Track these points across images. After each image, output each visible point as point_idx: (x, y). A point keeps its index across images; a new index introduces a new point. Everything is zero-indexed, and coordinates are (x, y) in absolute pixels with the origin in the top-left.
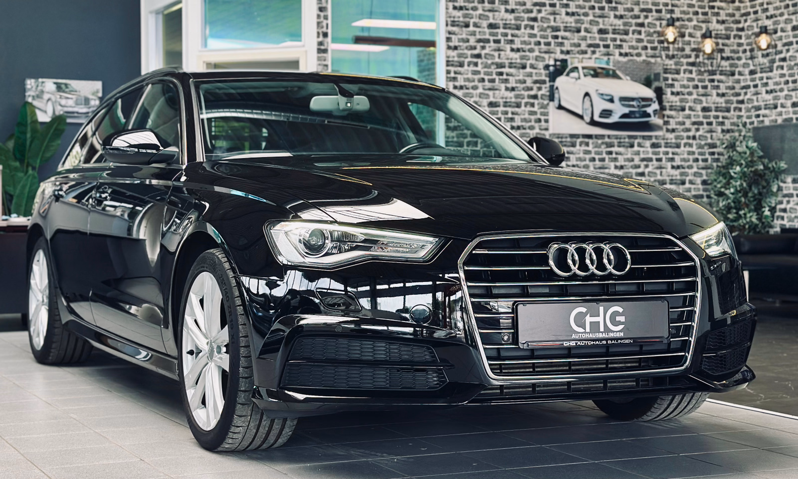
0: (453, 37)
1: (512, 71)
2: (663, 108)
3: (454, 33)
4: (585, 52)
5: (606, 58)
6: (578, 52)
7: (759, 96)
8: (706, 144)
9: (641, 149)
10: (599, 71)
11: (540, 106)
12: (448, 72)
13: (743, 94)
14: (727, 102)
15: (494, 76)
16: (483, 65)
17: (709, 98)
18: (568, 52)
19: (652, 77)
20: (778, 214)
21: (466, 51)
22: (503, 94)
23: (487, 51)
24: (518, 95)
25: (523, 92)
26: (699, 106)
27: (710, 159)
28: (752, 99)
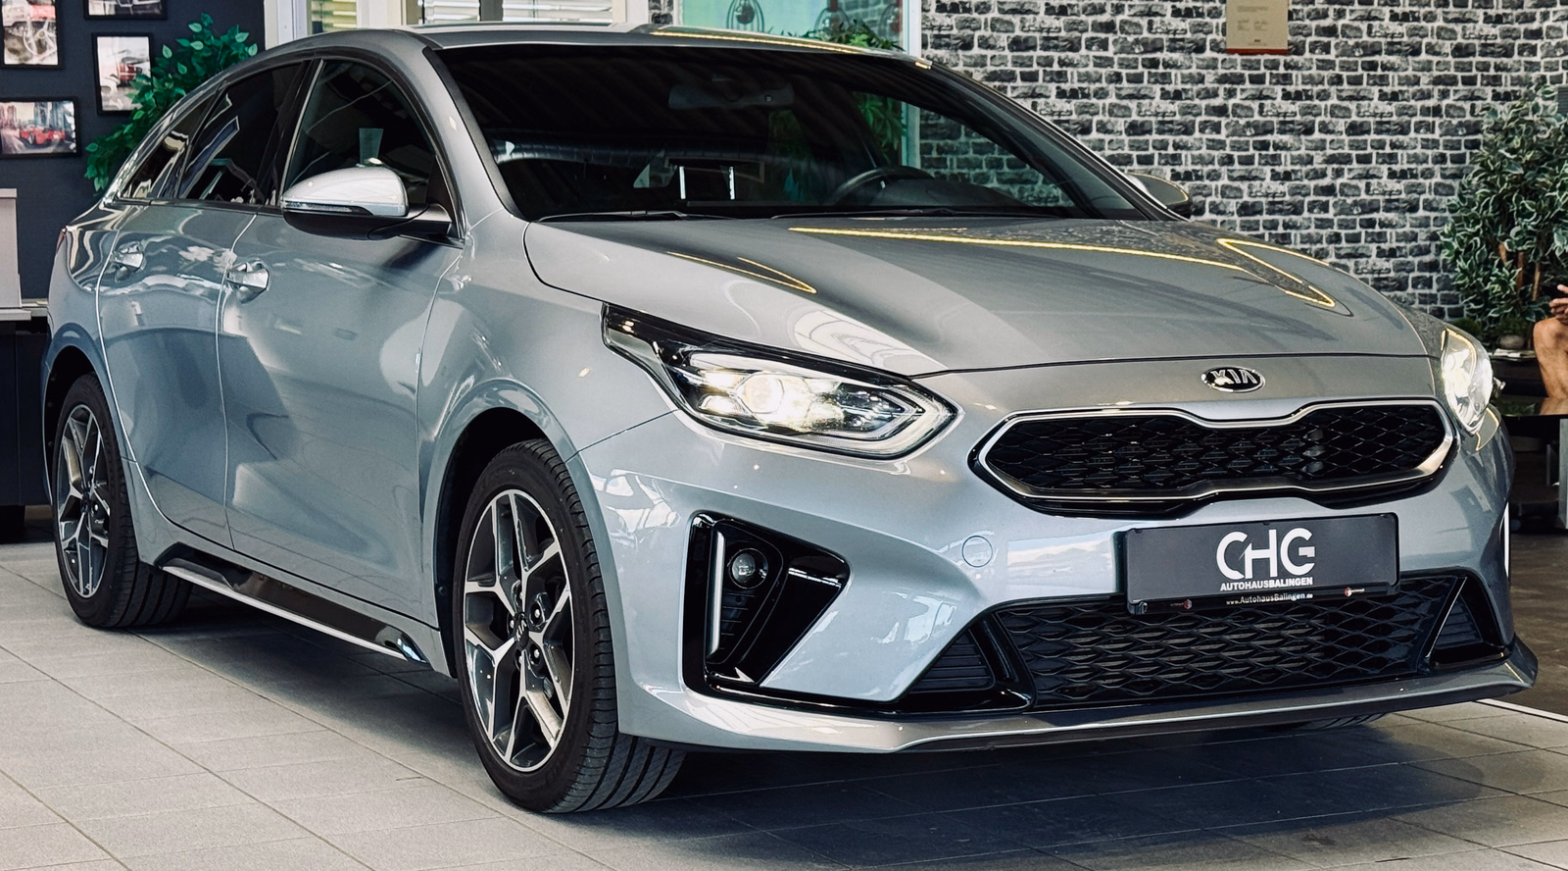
8: (1460, 124)
9: (1329, 137)
11: (1119, 46)
13: (1538, 16)
14: (1506, 34)
17: (1470, 26)
22: (1043, 22)
24: (1074, 23)
25: (1083, 17)
26: (1448, 43)
27: (1468, 156)
28: (1559, 29)
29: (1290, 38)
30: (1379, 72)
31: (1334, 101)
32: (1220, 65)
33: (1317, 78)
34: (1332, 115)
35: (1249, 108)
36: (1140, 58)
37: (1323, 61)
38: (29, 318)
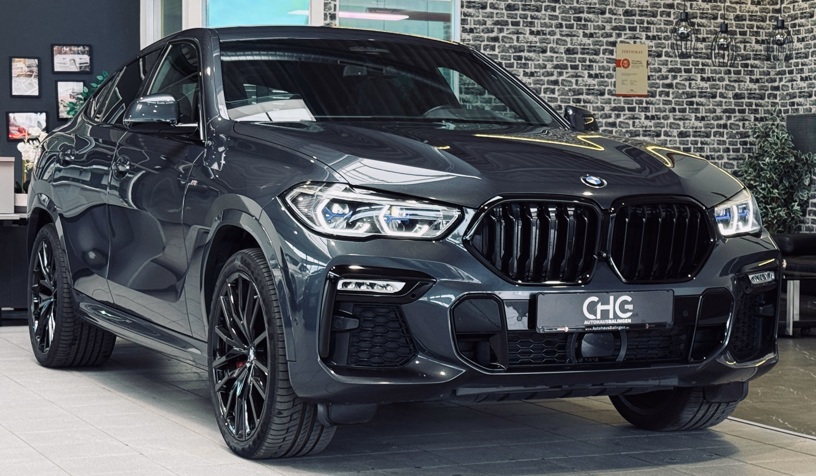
0: (469, 18)
1: (532, 55)
3: (470, 15)
5: (632, 41)
6: (602, 35)
7: (794, 83)
8: (737, 133)
9: (669, 139)
11: (561, 92)
13: (778, 80)
14: (761, 88)
15: (512, 61)
16: (501, 49)
17: (742, 84)
20: (810, 208)
21: (482, 34)
23: (504, 34)
24: (538, 80)
25: (542, 78)
26: (731, 92)
27: (741, 149)
28: (788, 86)
29: (649, 89)
30: (695, 106)
31: (671, 120)
32: (612, 102)
33: (663, 109)
34: (671, 127)
35: (628, 124)
36: (571, 98)
37: (666, 100)
38: (19, 219)
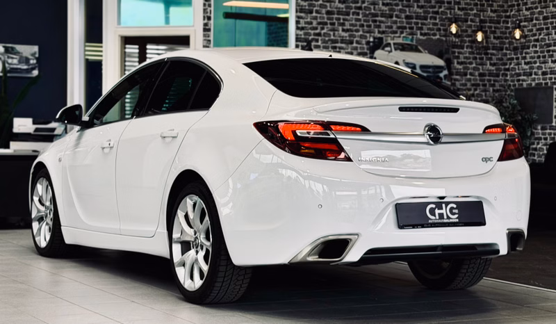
0: (301, 20)
1: (343, 45)
2: (451, 73)
3: (302, 18)
4: (396, 32)
5: (410, 37)
6: (391, 32)
7: (520, 66)
10: (406, 46)
12: (297, 46)
13: (508, 64)
14: (497, 70)
16: (323, 41)
17: (485, 66)
18: (383, 32)
19: (444, 50)
20: (531, 151)
21: (310, 31)
23: (325, 31)
26: (477, 72)
28: (515, 68)
